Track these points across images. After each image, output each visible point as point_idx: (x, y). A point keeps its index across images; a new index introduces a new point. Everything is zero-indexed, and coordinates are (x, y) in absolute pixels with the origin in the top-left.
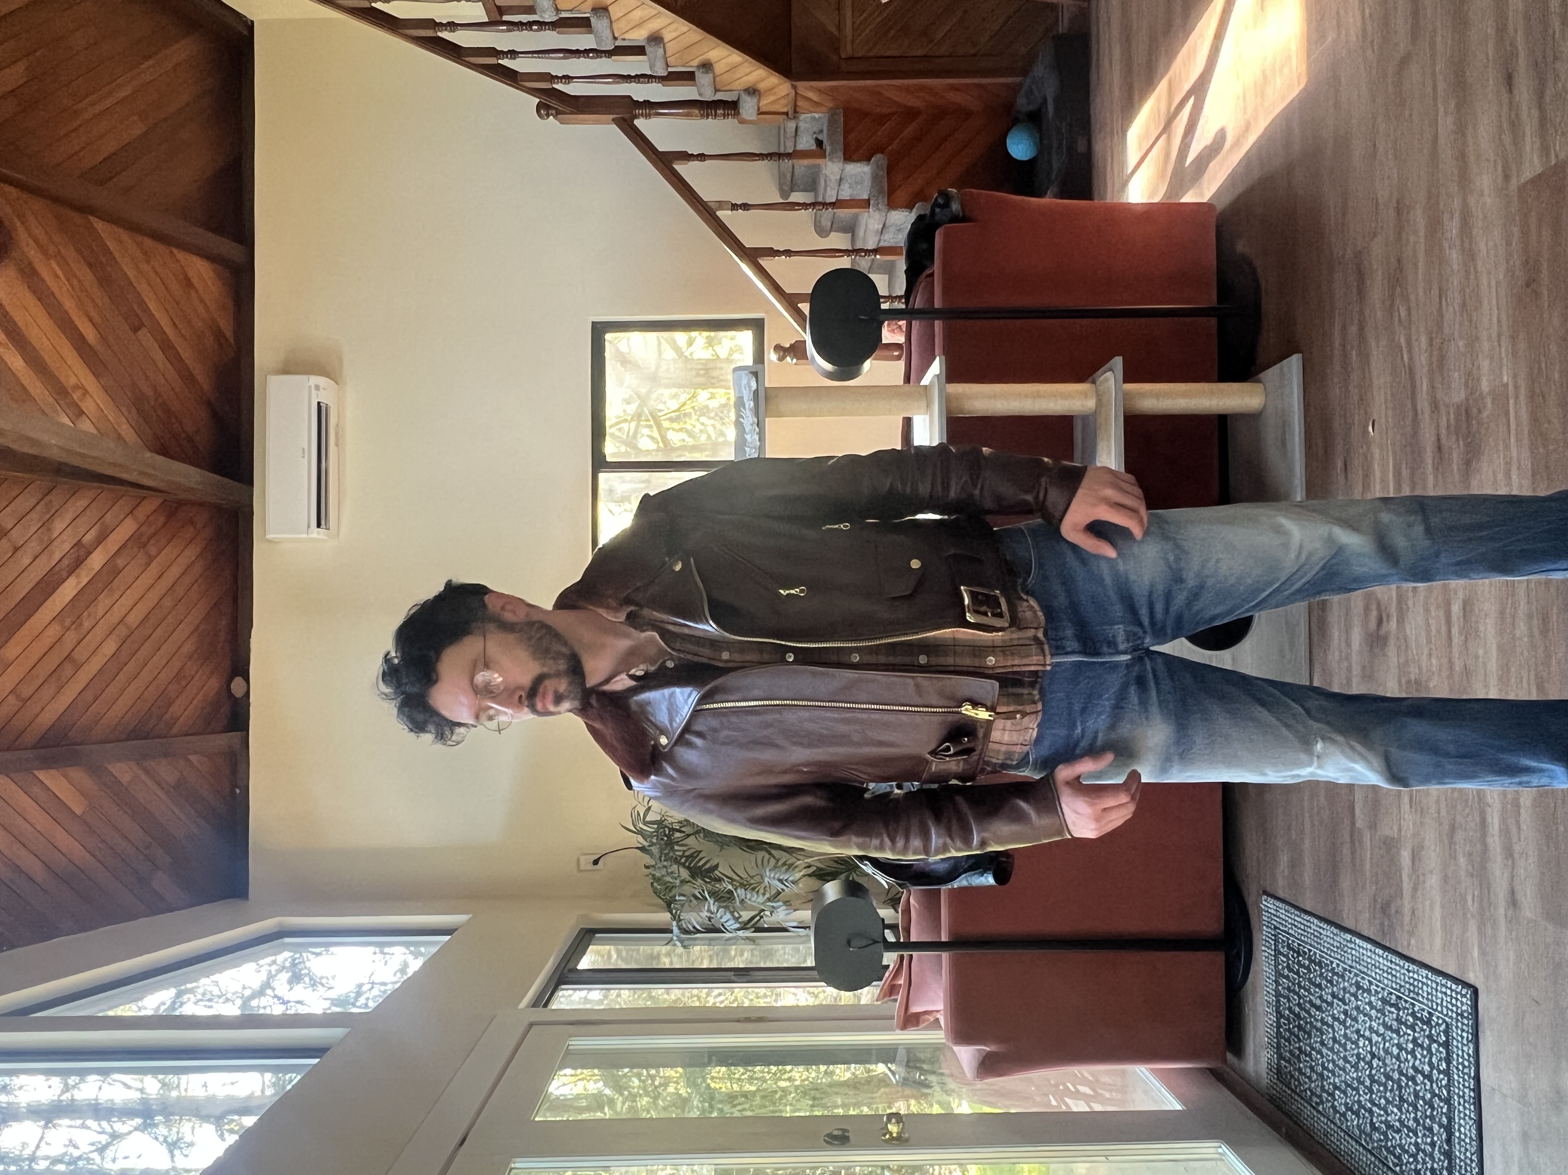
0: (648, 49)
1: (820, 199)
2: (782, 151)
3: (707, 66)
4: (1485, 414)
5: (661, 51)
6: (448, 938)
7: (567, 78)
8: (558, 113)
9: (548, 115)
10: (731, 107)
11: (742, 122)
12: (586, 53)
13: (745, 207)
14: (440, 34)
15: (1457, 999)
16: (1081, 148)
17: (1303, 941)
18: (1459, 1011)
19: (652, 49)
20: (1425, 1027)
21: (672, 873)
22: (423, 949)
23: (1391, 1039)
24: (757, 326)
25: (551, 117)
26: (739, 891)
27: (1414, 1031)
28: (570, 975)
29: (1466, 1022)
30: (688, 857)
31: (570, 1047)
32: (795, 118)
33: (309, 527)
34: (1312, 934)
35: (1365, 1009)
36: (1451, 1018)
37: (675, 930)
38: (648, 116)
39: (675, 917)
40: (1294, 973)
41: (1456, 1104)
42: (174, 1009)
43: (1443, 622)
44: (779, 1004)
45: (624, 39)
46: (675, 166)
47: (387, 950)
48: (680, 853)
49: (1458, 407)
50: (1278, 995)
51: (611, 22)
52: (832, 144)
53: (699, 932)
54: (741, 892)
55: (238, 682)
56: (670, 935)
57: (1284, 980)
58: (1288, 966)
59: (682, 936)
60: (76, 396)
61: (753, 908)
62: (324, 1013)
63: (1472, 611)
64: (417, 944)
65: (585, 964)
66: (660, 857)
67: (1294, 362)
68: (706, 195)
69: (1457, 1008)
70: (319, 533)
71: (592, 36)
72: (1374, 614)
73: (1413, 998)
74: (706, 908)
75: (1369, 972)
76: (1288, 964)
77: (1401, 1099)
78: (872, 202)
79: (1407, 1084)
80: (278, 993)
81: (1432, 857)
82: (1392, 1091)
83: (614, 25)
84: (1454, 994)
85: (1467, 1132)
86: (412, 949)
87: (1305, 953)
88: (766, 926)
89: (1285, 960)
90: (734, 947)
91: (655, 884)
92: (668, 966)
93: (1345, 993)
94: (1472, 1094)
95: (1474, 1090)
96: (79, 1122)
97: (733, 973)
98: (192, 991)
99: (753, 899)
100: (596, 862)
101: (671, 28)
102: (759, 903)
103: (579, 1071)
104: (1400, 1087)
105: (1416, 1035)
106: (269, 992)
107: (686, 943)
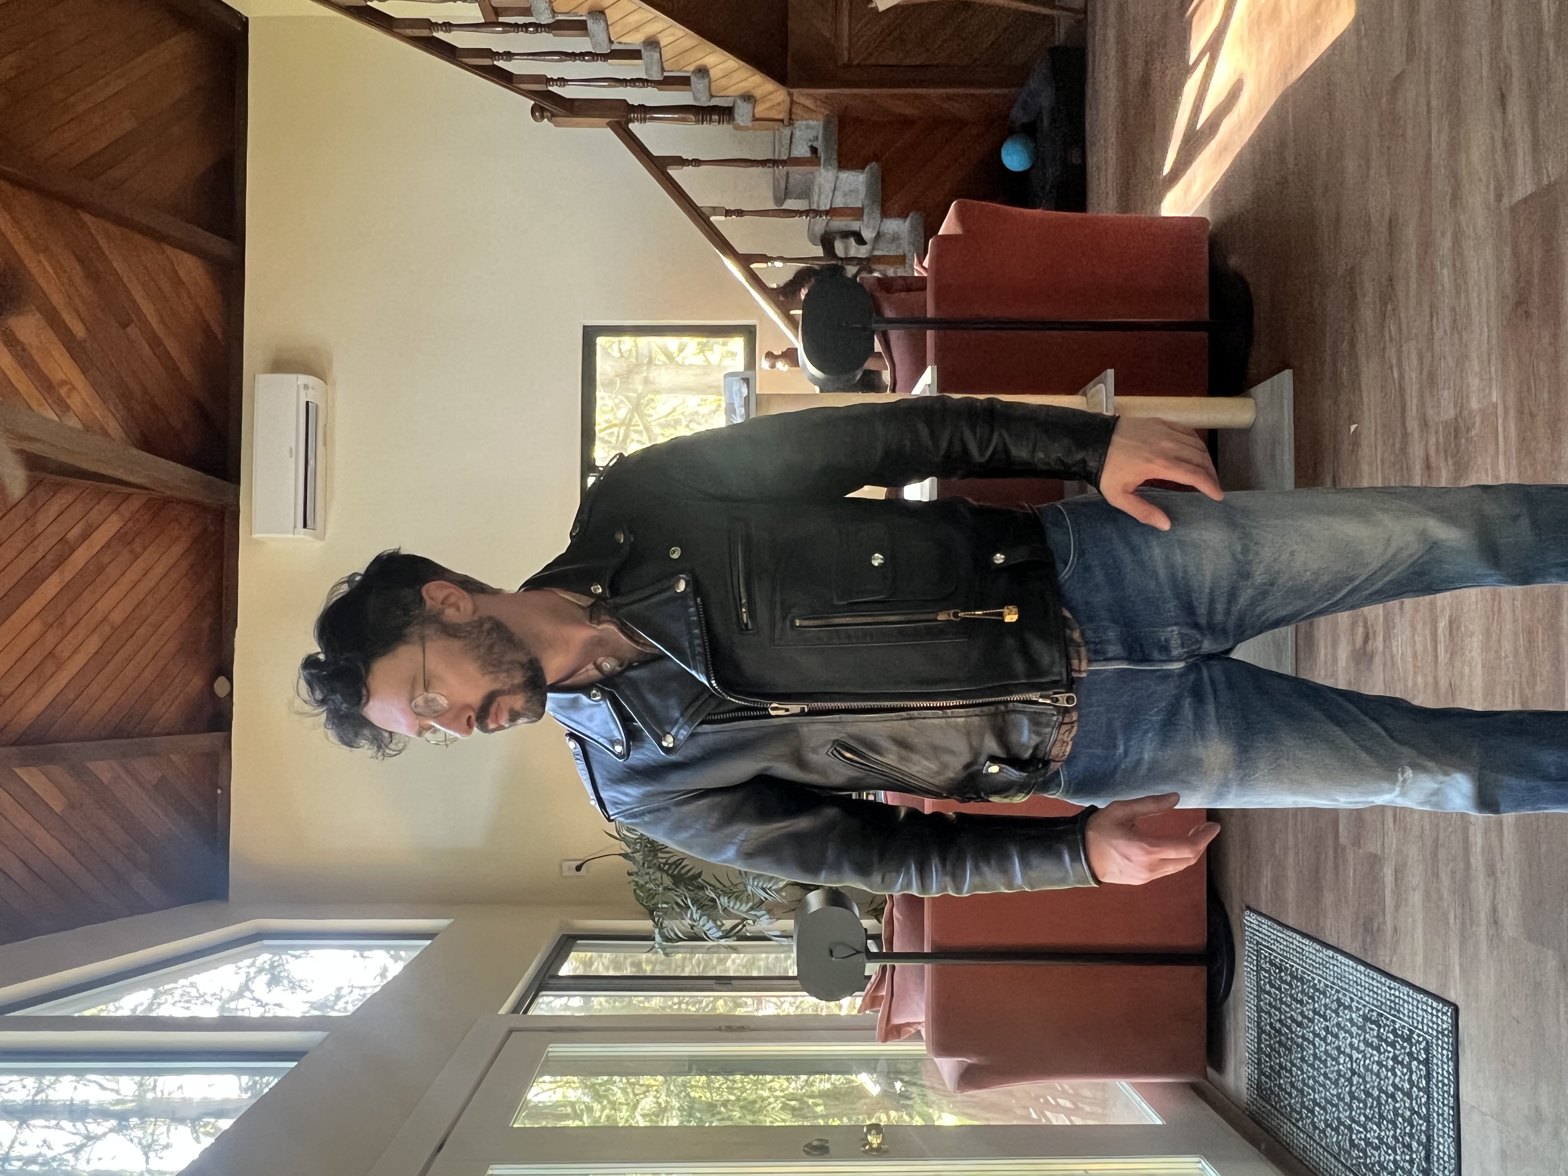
0: (644, 54)
1: (814, 207)
2: (776, 157)
3: (703, 71)
4: (1473, 433)
5: (656, 55)
6: (428, 942)
7: (562, 81)
8: (553, 115)
9: (542, 117)
10: (725, 113)
11: (738, 128)
12: (581, 56)
13: (740, 213)
14: (435, 34)
15: (1438, 1017)
16: (1076, 160)
17: (1285, 957)
18: (1440, 1029)
19: (648, 54)
20: (1405, 1044)
21: (655, 880)
22: (403, 953)
23: (1372, 1055)
24: (749, 332)
25: (546, 120)
26: (722, 899)
27: (1394, 1048)
28: (552, 981)
29: (1446, 1040)
30: (671, 865)
31: (550, 1054)
32: (790, 124)
33: (295, 527)
34: (1293, 949)
35: (1345, 1025)
36: (1431, 1035)
37: (658, 938)
38: (643, 120)
39: (657, 924)
40: (1276, 989)
41: (1435, 1122)
42: (152, 1010)
43: (1429, 639)
44: (760, 1013)
45: (620, 43)
46: (669, 171)
47: (366, 953)
48: (664, 861)
49: (1446, 424)
50: (1259, 1010)
51: (608, 26)
52: (826, 152)
53: (682, 940)
54: (724, 900)
55: (221, 681)
56: (652, 943)
57: (1266, 996)
58: (1270, 983)
59: (665, 943)
60: (63, 391)
61: (736, 917)
62: (303, 1017)
63: (1458, 628)
64: (397, 948)
65: (565, 970)
66: (644, 864)
67: (1286, 377)
68: (700, 201)
69: (1438, 1025)
70: (305, 534)
71: (587, 39)
72: (1360, 631)
73: (1394, 1016)
74: (689, 915)
75: (1351, 989)
76: (1270, 980)
77: (1381, 1116)
78: (866, 211)
79: (1387, 1101)
80: (256, 995)
81: (1416, 876)
82: (1371, 1108)
83: (610, 28)
84: (1435, 1012)
85: (1446, 1150)
86: (392, 952)
87: (1287, 969)
88: (748, 934)
89: (1267, 975)
90: (716, 955)
91: (638, 891)
92: (648, 974)
93: (1326, 1009)
94: (1451, 1112)
95: (1453, 1108)
96: (53, 1122)
97: (714, 981)
98: (170, 992)
99: (736, 907)
100: (578, 868)
101: (666, 33)
102: (741, 911)
103: (558, 1078)
104: (1379, 1104)
105: (1397, 1052)
106: (247, 994)
107: (668, 950)
